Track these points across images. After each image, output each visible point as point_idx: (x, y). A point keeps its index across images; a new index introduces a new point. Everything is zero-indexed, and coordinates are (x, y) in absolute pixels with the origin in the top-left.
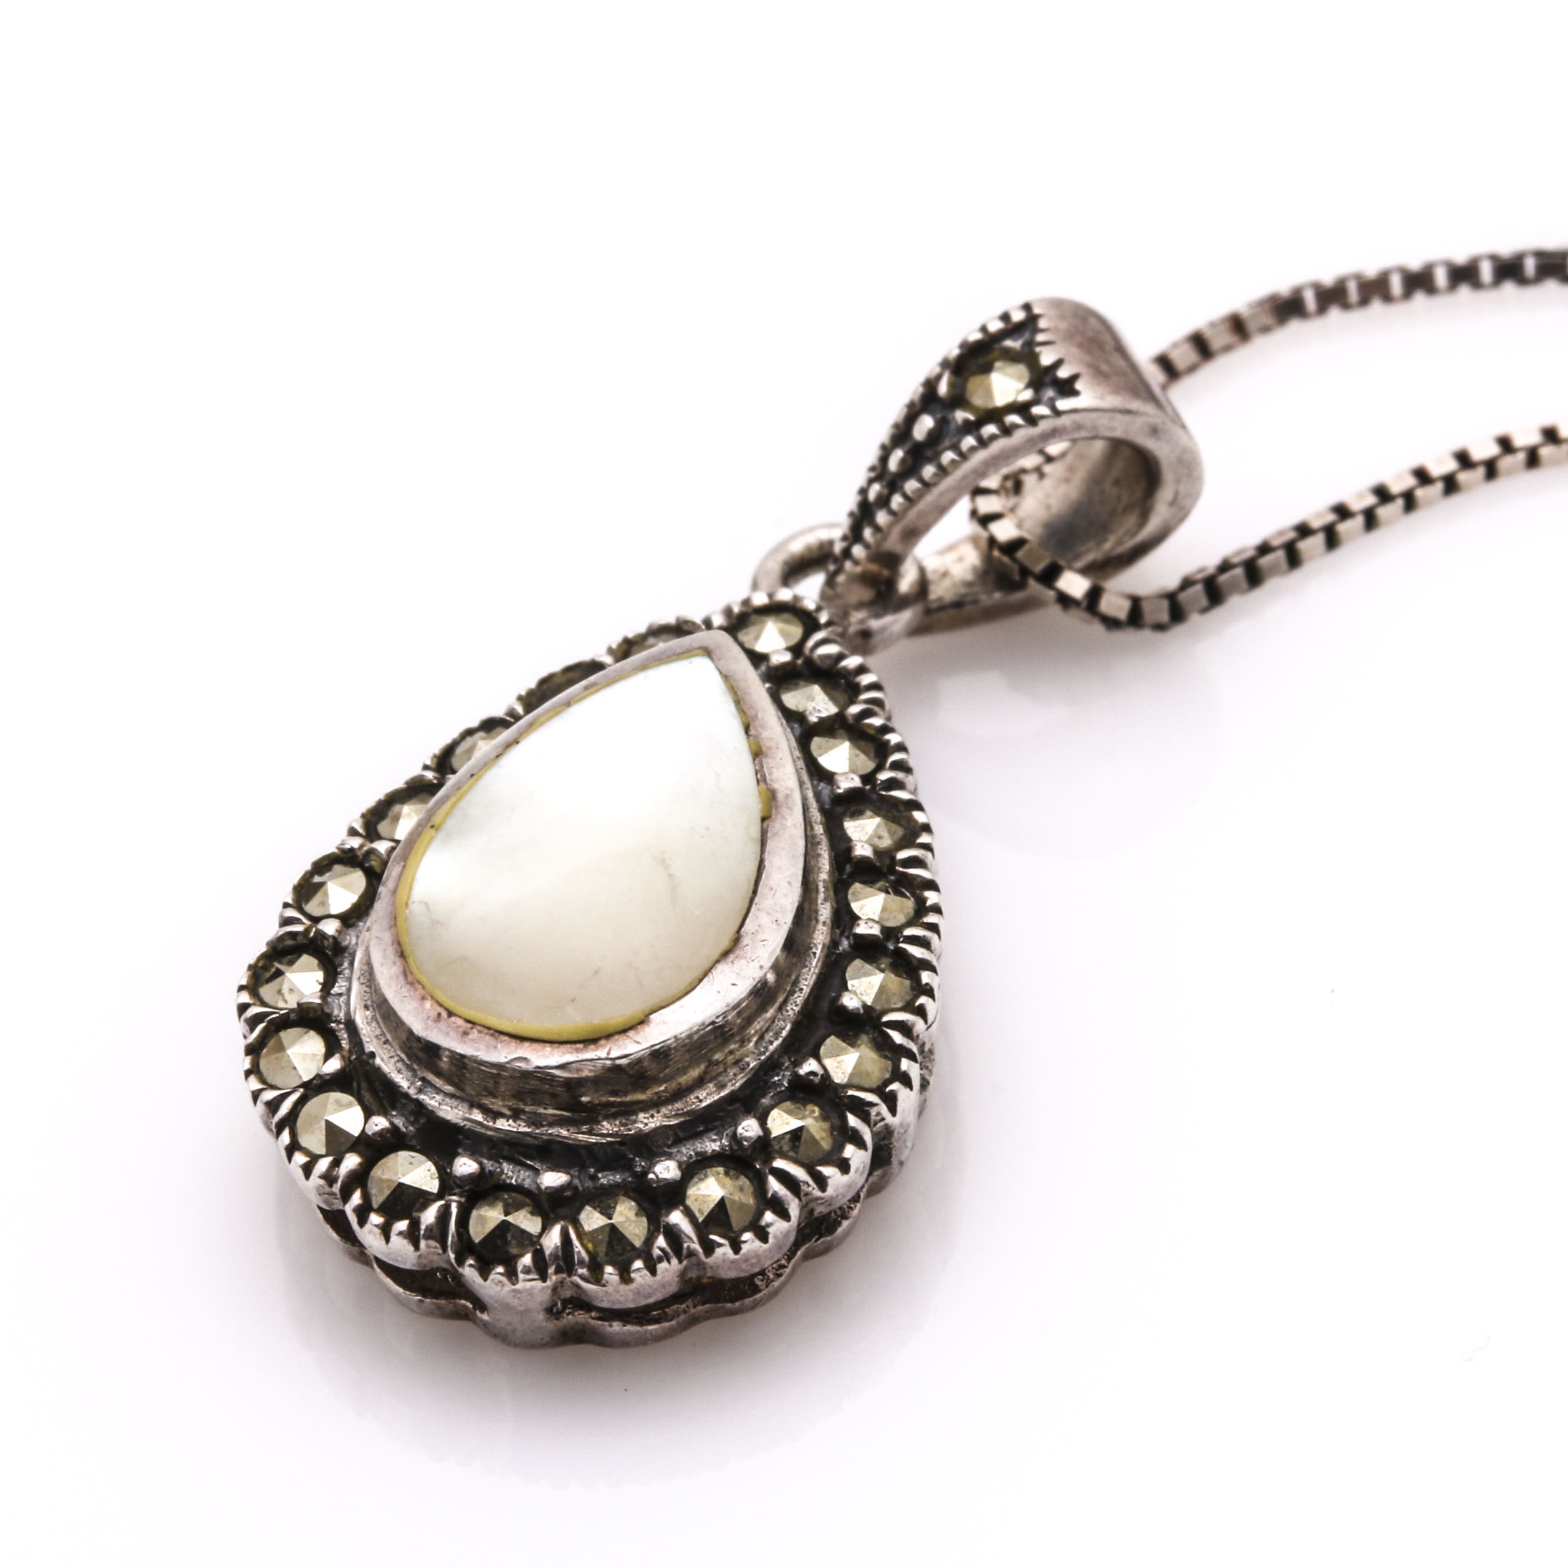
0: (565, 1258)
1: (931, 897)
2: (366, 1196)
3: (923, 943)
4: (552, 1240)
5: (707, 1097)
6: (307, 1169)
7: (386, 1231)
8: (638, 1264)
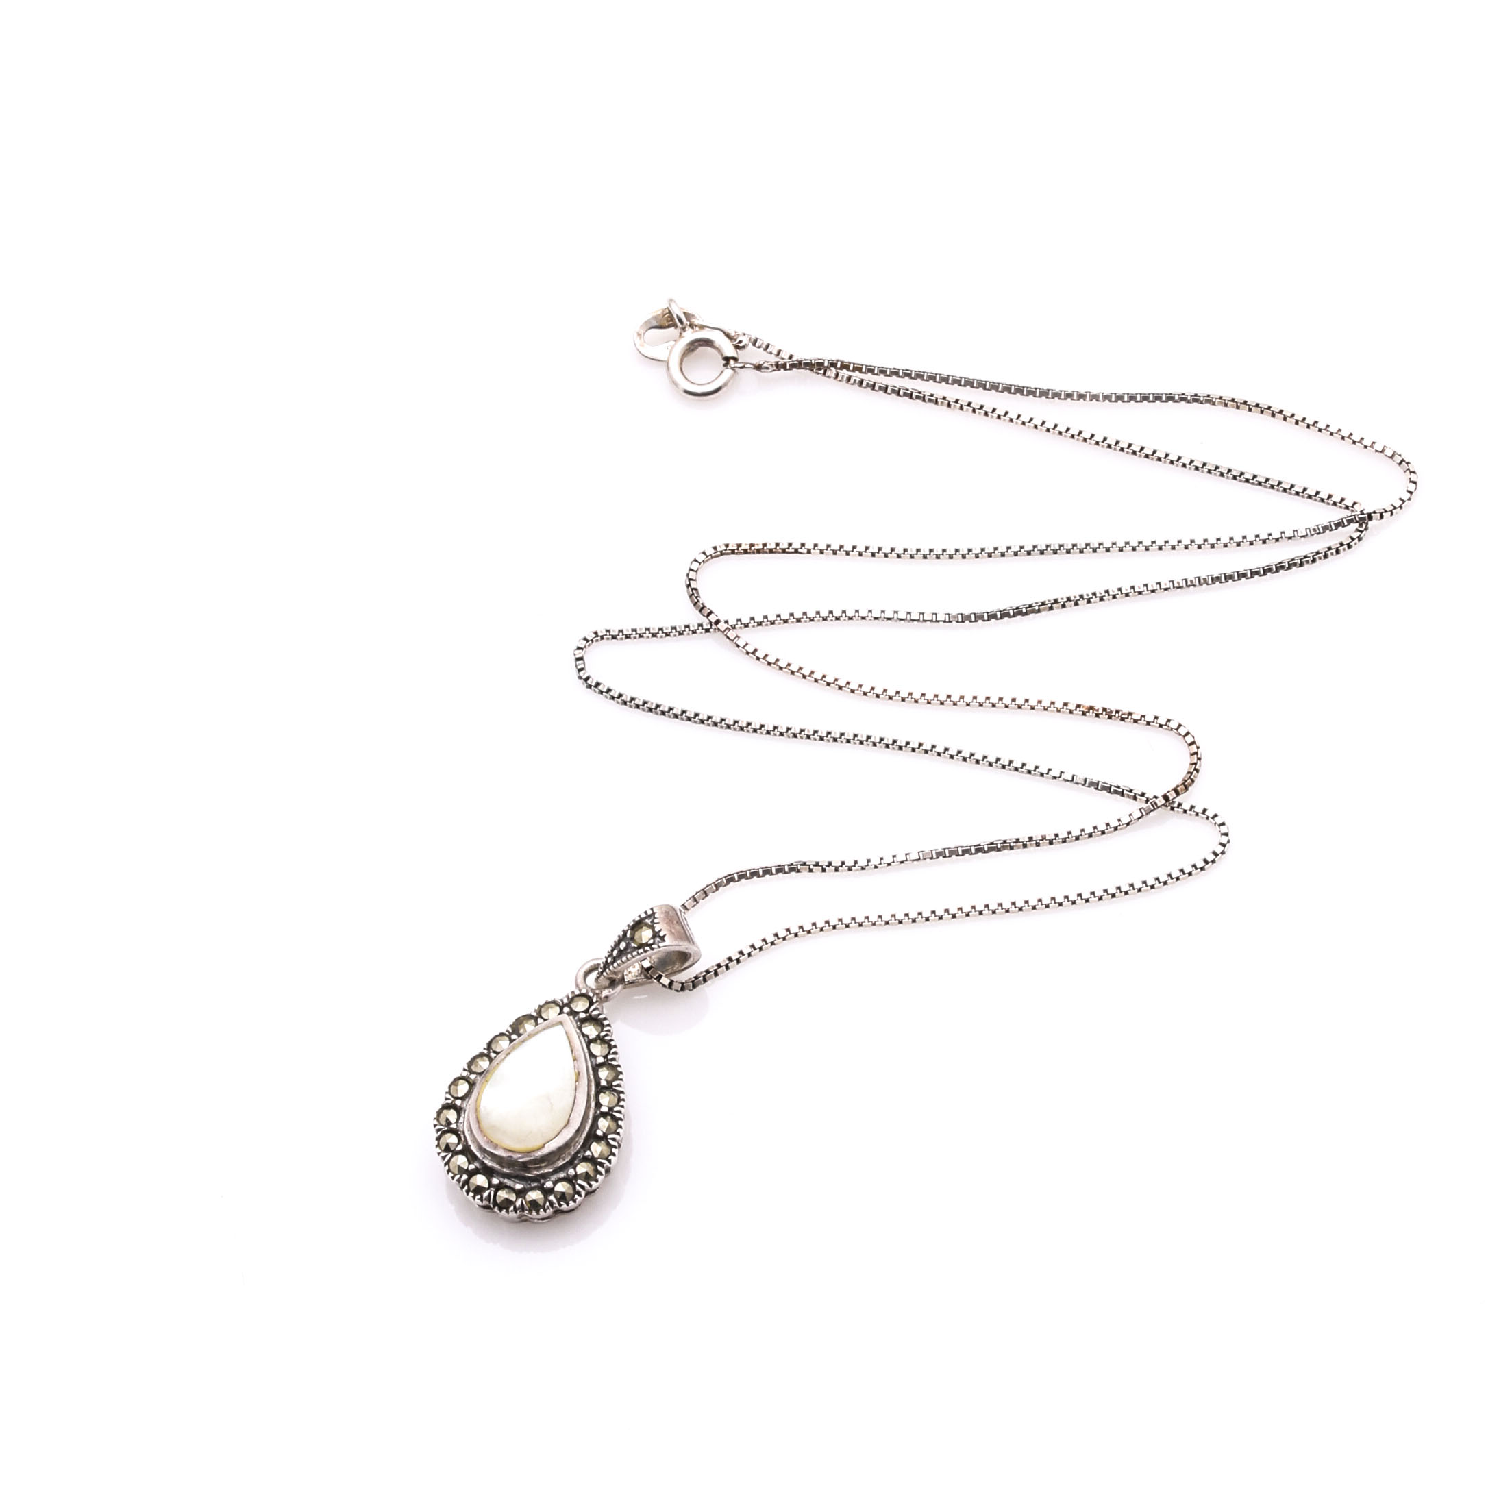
0: (522, 1208)
1: (622, 1096)
2: (469, 1187)
3: (619, 1112)
4: (518, 1203)
5: (561, 1163)
6: (453, 1178)
7: (474, 1197)
8: (542, 1210)
